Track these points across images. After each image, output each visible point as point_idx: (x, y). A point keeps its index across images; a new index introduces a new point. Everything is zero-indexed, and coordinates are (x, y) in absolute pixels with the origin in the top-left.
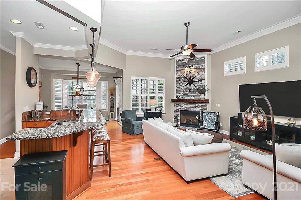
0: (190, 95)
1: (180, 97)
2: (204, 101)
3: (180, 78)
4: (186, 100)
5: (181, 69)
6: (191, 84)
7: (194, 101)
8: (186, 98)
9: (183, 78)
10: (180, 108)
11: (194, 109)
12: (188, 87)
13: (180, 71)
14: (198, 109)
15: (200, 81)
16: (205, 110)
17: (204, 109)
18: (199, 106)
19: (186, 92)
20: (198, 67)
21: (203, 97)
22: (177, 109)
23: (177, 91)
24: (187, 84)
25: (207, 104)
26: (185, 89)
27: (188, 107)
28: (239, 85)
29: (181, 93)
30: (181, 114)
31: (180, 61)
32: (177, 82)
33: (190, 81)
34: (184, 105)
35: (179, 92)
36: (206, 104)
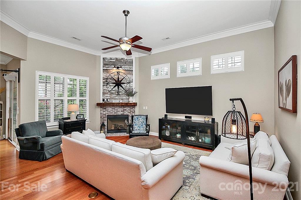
0: (118, 98)
1: (107, 100)
2: (133, 105)
3: (107, 79)
4: (114, 103)
5: (108, 69)
6: (120, 87)
7: (123, 105)
8: (114, 101)
9: (111, 79)
10: (107, 112)
11: (122, 113)
12: (116, 90)
13: (107, 71)
14: (126, 113)
15: (129, 84)
16: (134, 114)
17: (132, 113)
18: (127, 109)
19: (113, 95)
20: (127, 69)
21: (132, 100)
22: (104, 114)
23: (104, 94)
24: (115, 86)
25: (135, 107)
26: (113, 91)
27: (116, 111)
28: (166, 89)
29: (109, 95)
30: (108, 120)
31: (107, 60)
32: (104, 83)
33: (118, 83)
34: (112, 109)
35: (106, 95)
36: (133, 107)
